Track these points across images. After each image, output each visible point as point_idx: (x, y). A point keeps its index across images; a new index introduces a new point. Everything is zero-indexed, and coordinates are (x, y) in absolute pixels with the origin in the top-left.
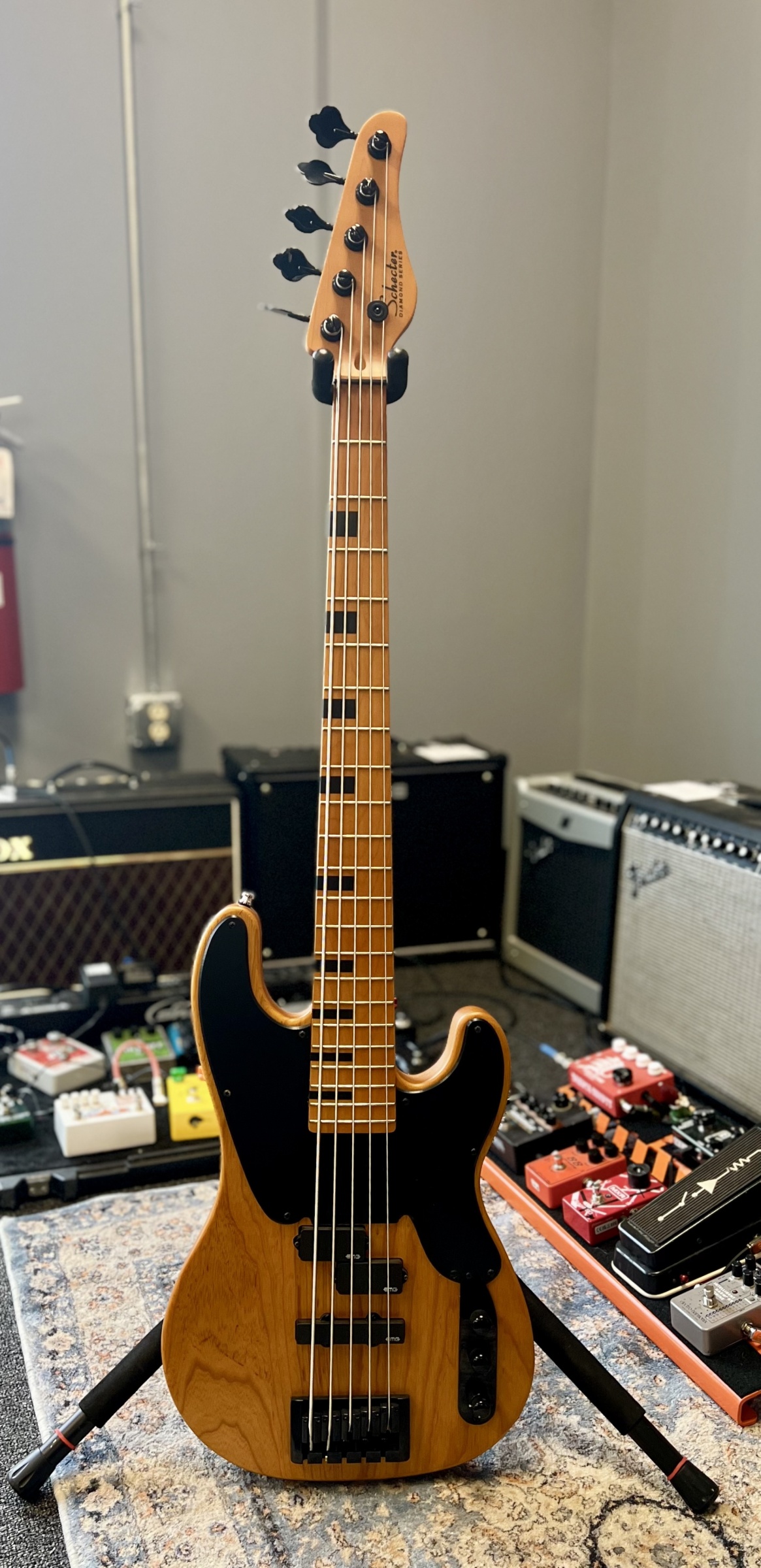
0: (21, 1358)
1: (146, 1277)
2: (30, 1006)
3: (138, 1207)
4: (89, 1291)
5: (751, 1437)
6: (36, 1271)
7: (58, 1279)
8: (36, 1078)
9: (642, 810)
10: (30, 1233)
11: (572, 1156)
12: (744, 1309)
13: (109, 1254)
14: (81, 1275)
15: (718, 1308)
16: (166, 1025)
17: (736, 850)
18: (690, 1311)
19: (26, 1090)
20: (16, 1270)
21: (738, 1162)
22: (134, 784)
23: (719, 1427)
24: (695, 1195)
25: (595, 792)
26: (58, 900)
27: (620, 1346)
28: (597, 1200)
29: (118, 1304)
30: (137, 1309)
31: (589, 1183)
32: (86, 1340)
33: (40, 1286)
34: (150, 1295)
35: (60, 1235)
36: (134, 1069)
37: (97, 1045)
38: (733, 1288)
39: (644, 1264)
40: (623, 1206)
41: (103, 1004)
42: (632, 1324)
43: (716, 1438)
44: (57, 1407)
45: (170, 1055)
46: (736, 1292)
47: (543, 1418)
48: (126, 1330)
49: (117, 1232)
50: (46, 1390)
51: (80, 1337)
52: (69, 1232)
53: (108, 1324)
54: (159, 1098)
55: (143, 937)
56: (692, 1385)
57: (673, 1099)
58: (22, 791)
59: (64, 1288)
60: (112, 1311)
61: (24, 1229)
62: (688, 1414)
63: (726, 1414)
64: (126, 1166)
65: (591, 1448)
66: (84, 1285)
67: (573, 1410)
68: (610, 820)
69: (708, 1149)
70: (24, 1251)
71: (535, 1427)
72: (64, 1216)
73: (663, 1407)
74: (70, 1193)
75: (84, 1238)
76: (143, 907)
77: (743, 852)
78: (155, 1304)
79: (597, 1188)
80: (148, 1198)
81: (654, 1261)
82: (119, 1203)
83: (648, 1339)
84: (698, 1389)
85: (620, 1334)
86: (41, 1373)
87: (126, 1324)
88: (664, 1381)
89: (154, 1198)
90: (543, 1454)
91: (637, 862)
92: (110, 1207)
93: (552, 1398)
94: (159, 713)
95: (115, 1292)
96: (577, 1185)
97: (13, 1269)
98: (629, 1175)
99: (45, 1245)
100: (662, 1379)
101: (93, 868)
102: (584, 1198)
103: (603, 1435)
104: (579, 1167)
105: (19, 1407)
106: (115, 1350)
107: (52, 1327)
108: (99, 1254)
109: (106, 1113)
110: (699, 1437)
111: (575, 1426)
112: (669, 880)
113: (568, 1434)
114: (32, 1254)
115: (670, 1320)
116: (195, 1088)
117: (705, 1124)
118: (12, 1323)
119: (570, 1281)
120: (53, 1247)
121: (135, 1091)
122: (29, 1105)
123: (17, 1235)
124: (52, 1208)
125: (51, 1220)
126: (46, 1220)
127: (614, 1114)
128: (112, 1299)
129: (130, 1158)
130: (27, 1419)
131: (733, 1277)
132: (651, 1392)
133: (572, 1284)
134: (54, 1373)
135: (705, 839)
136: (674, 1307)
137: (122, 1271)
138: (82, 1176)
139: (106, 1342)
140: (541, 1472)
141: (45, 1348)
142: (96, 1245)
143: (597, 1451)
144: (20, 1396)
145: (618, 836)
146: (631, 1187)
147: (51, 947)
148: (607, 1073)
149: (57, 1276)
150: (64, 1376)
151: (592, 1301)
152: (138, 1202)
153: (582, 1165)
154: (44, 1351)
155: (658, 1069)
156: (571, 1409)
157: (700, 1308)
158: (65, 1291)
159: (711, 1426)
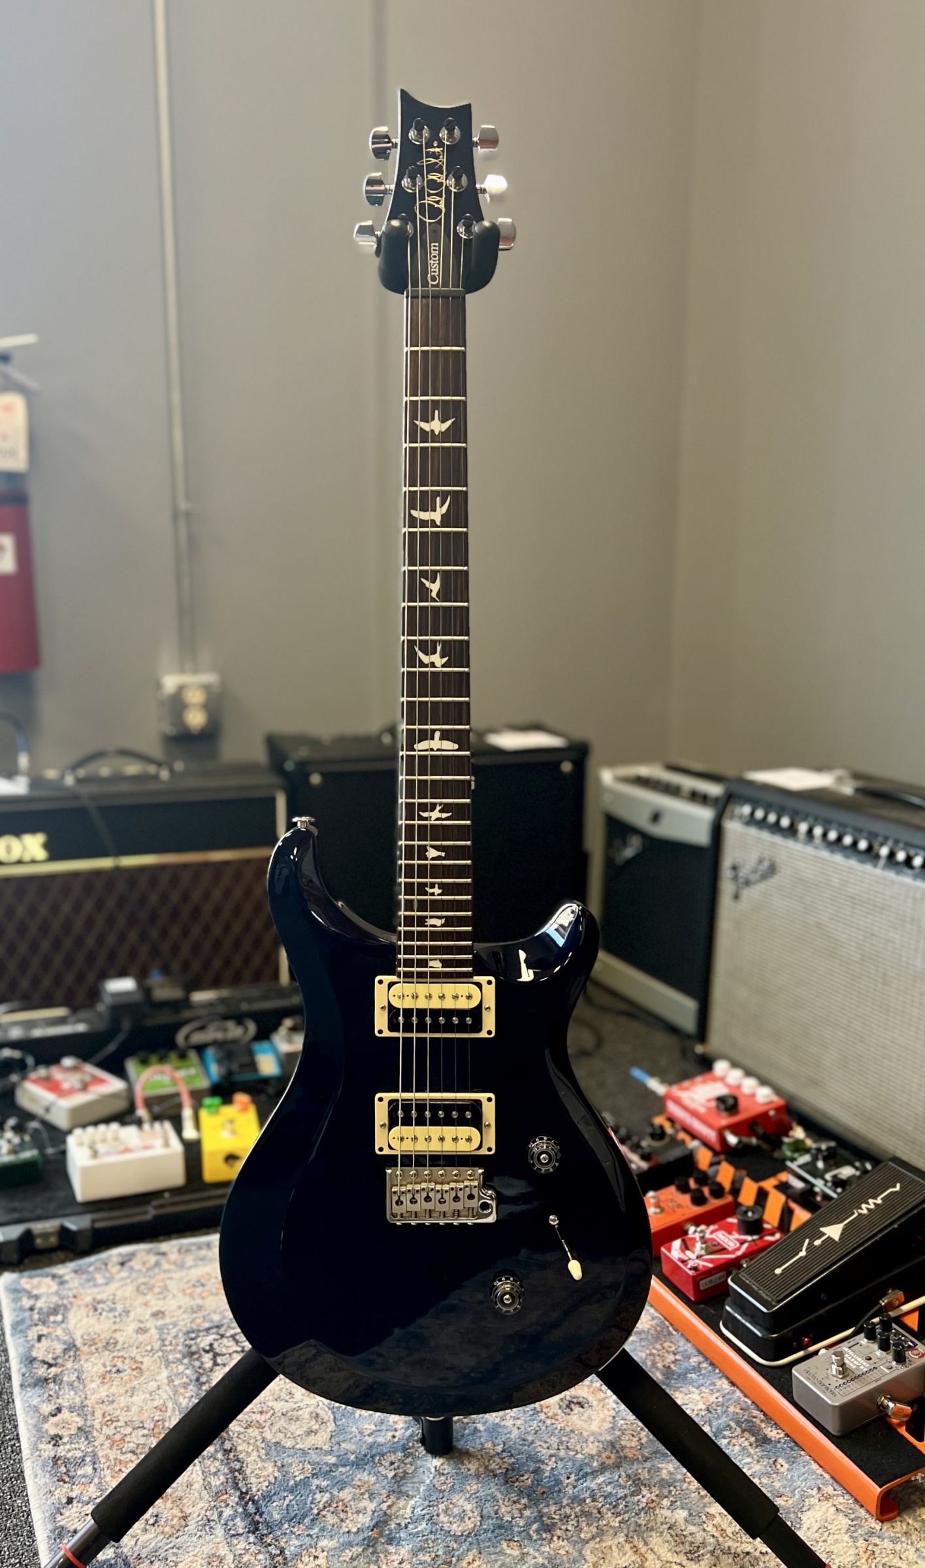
0: (17, 1445)
1: (171, 1344)
2: (42, 1027)
3: (163, 1261)
4: (102, 1361)
5: (893, 1535)
6: (39, 1338)
7: (66, 1347)
8: (48, 1110)
9: (745, 800)
10: (35, 1292)
11: (670, 1197)
12: (880, 1379)
13: (128, 1316)
14: (93, 1342)
15: (849, 1378)
16: (200, 1049)
17: (855, 844)
18: (816, 1382)
19: (34, 1125)
20: (17, 1336)
21: (867, 1203)
22: (164, 774)
23: (854, 1523)
24: (817, 1243)
25: (690, 783)
26: (77, 907)
27: (733, 1424)
28: (702, 1249)
29: (136, 1377)
30: (159, 1383)
31: (692, 1229)
32: (97, 1421)
33: (44, 1356)
34: (174, 1366)
35: (71, 1294)
36: (161, 1099)
37: (119, 1071)
38: (867, 1353)
39: (759, 1325)
40: (732, 1256)
41: (126, 1025)
42: (746, 1396)
43: (851, 1537)
44: (57, 1506)
45: (203, 1083)
46: (870, 1359)
47: (642, 1514)
48: (145, 1408)
49: (138, 1290)
50: (46, 1484)
51: (89, 1417)
52: (81, 1291)
53: (123, 1401)
54: (189, 1133)
55: (175, 949)
56: (820, 1471)
57: (787, 1130)
58: (36, 782)
59: (72, 1358)
60: (128, 1386)
61: (28, 1287)
62: (817, 1508)
63: (862, 1506)
64: (150, 1213)
65: (702, 1552)
66: (96, 1355)
67: (678, 1503)
68: (706, 814)
69: (830, 1188)
70: (27, 1314)
71: (633, 1525)
72: (76, 1272)
73: (785, 1499)
74: (83, 1244)
75: (99, 1297)
76: (175, 915)
77: (863, 845)
78: (180, 1376)
79: (702, 1235)
80: (175, 1250)
81: (774, 1321)
82: (141, 1256)
83: (765, 1414)
84: (827, 1476)
85: (731, 1409)
86: (40, 1462)
87: (145, 1401)
88: (786, 1466)
89: (183, 1250)
91: (738, 860)
92: (130, 1260)
93: (654, 1489)
94: (195, 697)
95: (132, 1362)
96: (677, 1231)
97: (13, 1335)
98: (738, 1219)
99: (52, 1306)
100: (783, 1463)
101: (117, 870)
102: (686, 1246)
103: (716, 1534)
104: (680, 1211)
105: (13, 1506)
106: (131, 1434)
107: (56, 1406)
108: (115, 1317)
109: (127, 1150)
110: (831, 1536)
111: (682, 1521)
112: (775, 880)
113: (673, 1534)
114: (36, 1317)
115: (792, 1392)
116: (231, 1121)
117: (825, 1159)
118: (8, 1402)
119: (670, 1345)
120: (62, 1308)
121: (162, 1125)
122: (37, 1142)
123: (20, 1295)
124: (62, 1262)
125: (61, 1277)
126: (54, 1276)
127: (718, 1147)
128: (129, 1371)
129: (155, 1203)
130: (21, 1521)
131: (866, 1340)
132: (771, 1480)
133: (673, 1349)
134: (55, 1463)
135: (818, 831)
136: (796, 1377)
137: (141, 1338)
138: (98, 1225)
139: (119, 1424)
141: (47, 1431)
142: (113, 1306)
143: (708, 1556)
144: (13, 1492)
145: (717, 831)
146: (740, 1234)
147: (69, 961)
148: (709, 1100)
149: (65, 1343)
150: (68, 1466)
151: (697, 1369)
152: (164, 1254)
153: (682, 1207)
154: (45, 1435)
155: (767, 1096)
156: (676, 1502)
157: (827, 1378)
158: (74, 1361)
159: (844, 1522)
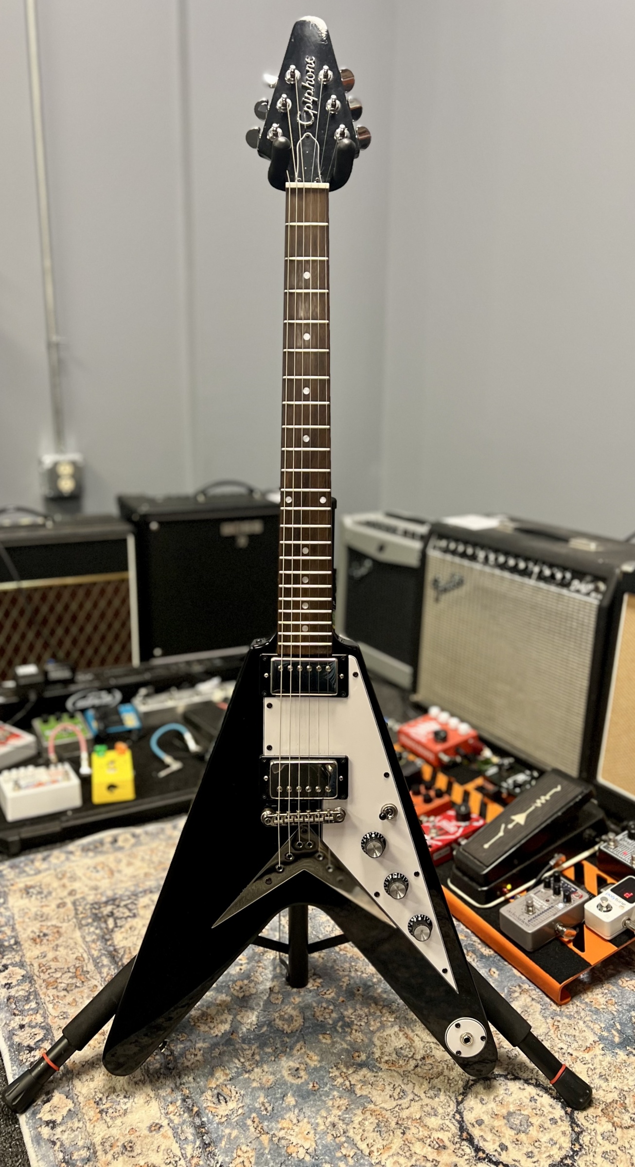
1: (82, 913)
5: (568, 1014)
9: (441, 537)
12: (556, 914)
13: (51, 896)
15: (536, 914)
16: (83, 711)
17: (516, 565)
18: (515, 917)
21: (540, 799)
22: (49, 524)
23: (544, 1007)
24: (510, 826)
25: (402, 525)
28: (434, 833)
30: (75, 941)
32: (35, 970)
36: (66, 746)
37: (29, 728)
38: (546, 897)
40: (454, 837)
41: (33, 696)
45: (90, 735)
46: (548, 901)
52: (16, 880)
53: (52, 955)
54: (85, 770)
55: (60, 642)
57: (478, 751)
60: (54, 944)
63: (549, 997)
64: (59, 825)
68: (417, 545)
72: (11, 868)
74: (14, 849)
77: (521, 566)
78: (91, 935)
79: (433, 823)
80: (78, 847)
84: (524, 978)
88: (497, 973)
89: (83, 846)
90: (412, 1041)
91: (437, 575)
92: (49, 857)
94: (66, 470)
95: (54, 928)
98: (454, 812)
100: (495, 971)
101: (19, 591)
106: (61, 977)
108: (42, 897)
109: (40, 784)
112: (462, 589)
115: (499, 924)
116: (114, 761)
121: (64, 765)
127: (436, 764)
128: (52, 935)
129: (62, 819)
131: (544, 888)
135: (492, 557)
136: (501, 913)
137: (61, 910)
138: (24, 836)
139: (52, 971)
140: (412, 1057)
142: (40, 890)
145: (423, 557)
146: (457, 822)
148: (428, 733)
149: (6, 918)
150: (17, 1003)
155: (466, 730)
159: (538, 1007)
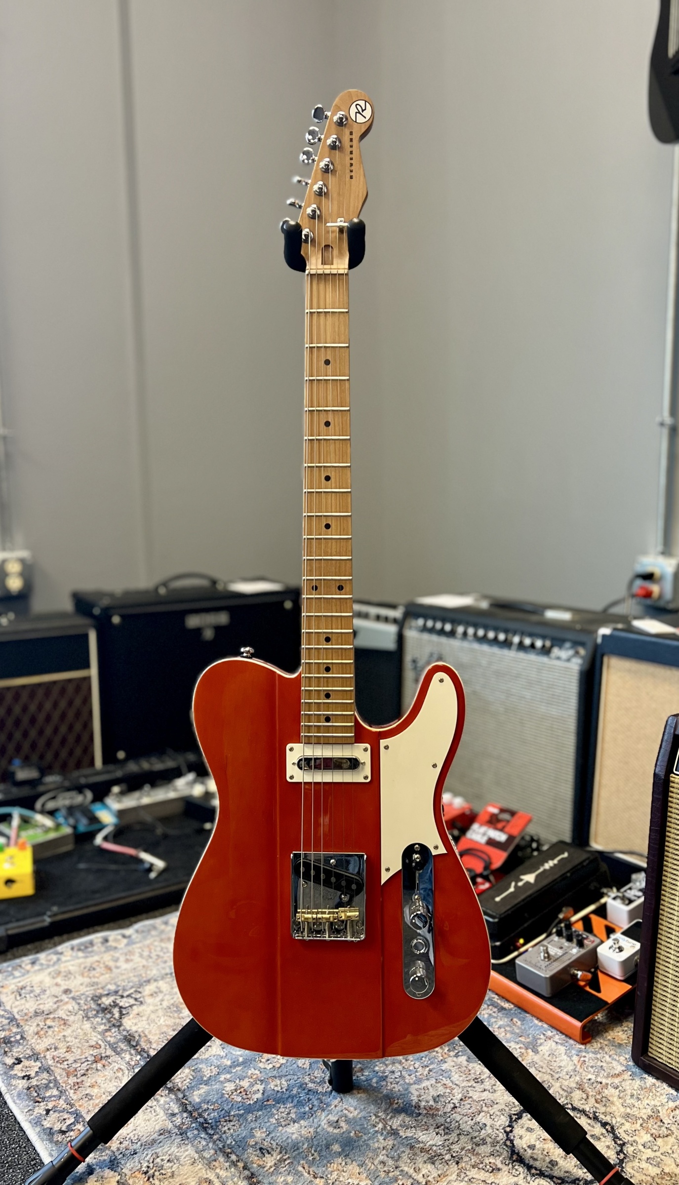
9: (417, 616)
12: (571, 958)
15: (552, 960)
17: (497, 637)
18: (532, 965)
21: (549, 863)
23: (569, 1048)
24: (521, 884)
32: (50, 1062)
34: (92, 1019)
38: (560, 945)
43: (568, 1056)
46: (563, 948)
50: (26, 1106)
51: (43, 1060)
63: (570, 1038)
76: (17, 723)
77: (502, 637)
83: (498, 995)
84: (545, 1026)
91: (416, 655)
94: (14, 568)
95: (61, 1020)
100: (517, 1022)
106: (80, 1066)
110: (557, 1058)
115: (516, 976)
131: (558, 937)
132: (512, 1029)
135: (471, 631)
136: (519, 965)
138: (10, 932)
139: (70, 1062)
145: (400, 639)
150: (38, 1091)
154: (16, 1077)
155: (461, 804)
157: (539, 962)
158: (17, 1027)
159: (563, 1049)
